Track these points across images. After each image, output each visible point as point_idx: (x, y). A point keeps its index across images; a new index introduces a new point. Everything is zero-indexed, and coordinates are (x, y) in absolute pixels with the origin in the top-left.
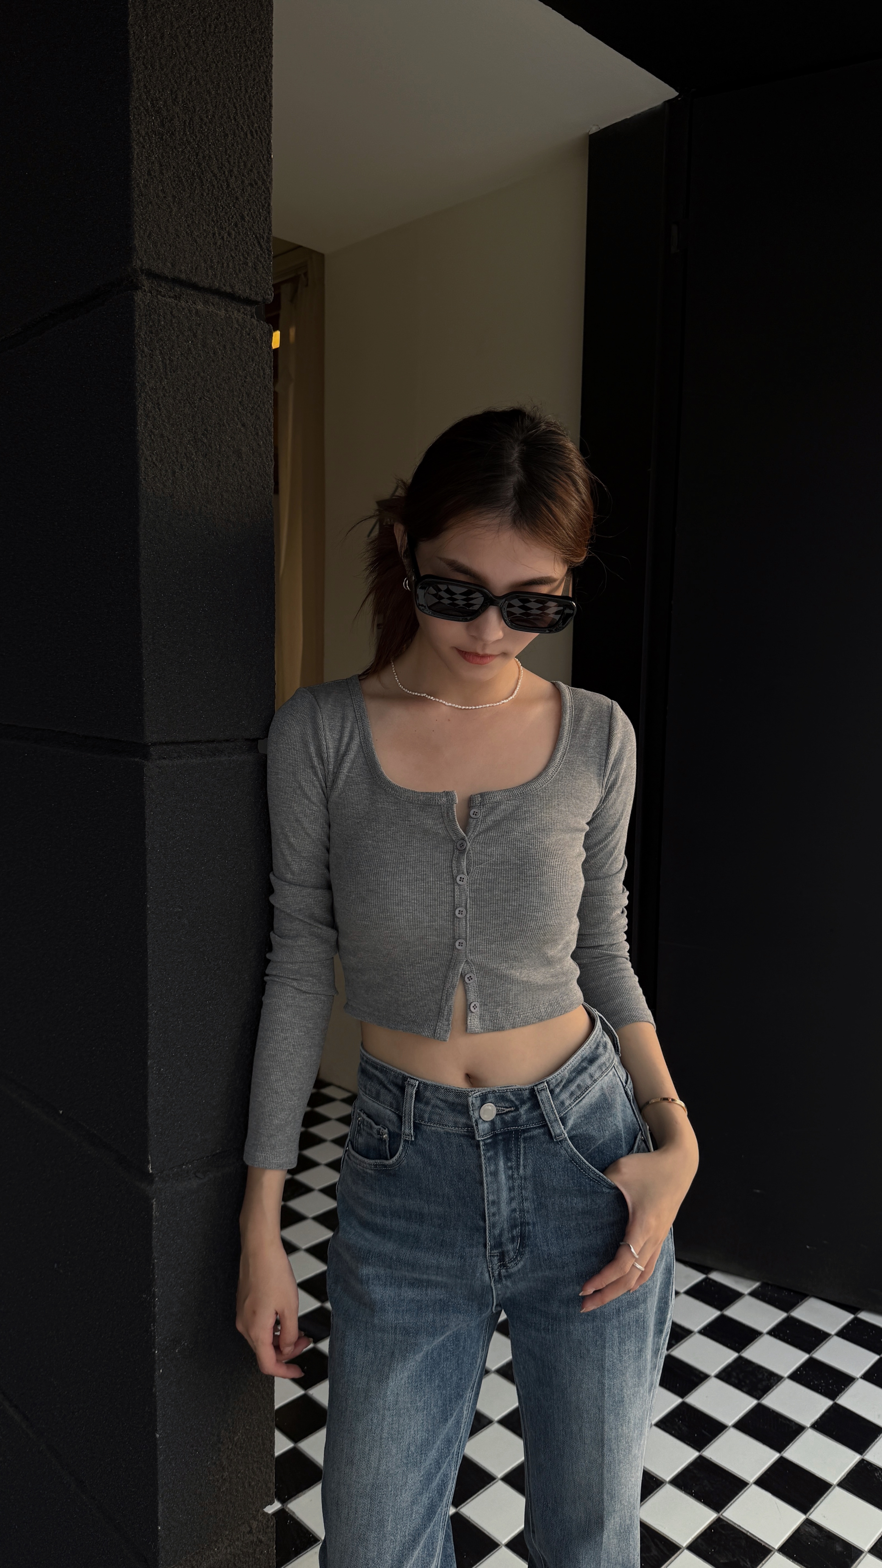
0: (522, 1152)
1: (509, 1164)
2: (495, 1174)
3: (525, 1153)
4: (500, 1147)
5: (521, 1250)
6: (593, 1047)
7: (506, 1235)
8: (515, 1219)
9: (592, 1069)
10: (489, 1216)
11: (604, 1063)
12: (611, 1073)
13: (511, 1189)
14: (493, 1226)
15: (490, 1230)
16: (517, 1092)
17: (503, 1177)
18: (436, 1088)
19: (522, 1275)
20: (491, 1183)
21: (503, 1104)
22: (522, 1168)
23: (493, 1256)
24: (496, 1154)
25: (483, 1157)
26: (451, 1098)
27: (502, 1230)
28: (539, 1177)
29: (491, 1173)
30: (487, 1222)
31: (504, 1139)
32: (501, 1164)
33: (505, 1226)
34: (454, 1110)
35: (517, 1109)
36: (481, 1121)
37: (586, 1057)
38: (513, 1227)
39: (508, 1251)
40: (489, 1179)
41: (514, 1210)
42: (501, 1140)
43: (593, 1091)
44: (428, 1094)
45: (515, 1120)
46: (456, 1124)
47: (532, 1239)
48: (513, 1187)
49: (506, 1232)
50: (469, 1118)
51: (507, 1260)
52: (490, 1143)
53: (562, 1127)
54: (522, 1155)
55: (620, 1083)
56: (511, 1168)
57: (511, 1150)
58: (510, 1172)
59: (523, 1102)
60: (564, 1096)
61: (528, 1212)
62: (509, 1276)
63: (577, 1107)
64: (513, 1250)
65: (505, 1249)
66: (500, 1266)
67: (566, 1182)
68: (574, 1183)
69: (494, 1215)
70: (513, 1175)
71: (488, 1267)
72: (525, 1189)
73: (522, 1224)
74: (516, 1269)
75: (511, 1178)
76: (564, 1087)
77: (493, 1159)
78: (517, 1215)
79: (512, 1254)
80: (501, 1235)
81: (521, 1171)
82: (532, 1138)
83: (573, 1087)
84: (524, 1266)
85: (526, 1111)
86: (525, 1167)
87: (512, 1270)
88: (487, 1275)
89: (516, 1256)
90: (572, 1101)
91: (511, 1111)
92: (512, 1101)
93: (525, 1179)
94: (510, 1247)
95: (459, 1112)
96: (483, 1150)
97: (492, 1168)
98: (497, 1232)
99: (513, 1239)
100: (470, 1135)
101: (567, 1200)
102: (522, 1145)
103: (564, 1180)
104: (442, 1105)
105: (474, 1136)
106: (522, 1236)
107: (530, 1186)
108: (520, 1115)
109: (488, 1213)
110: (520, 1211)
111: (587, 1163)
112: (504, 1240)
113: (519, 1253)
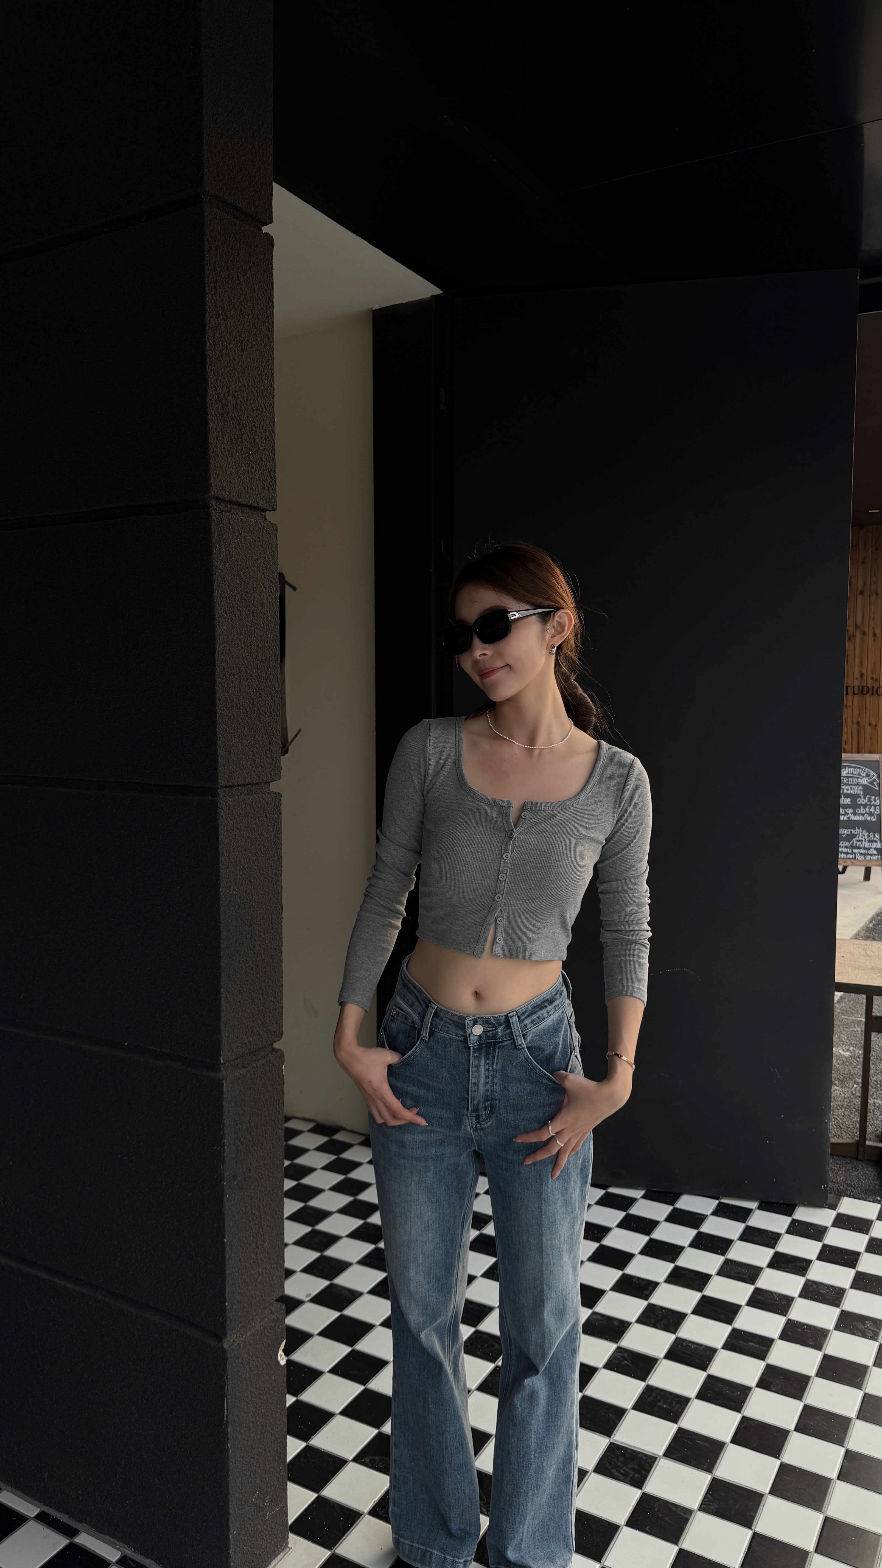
0: (496, 1055)
1: (488, 1062)
2: (478, 1067)
3: (498, 1055)
4: (483, 1051)
5: (490, 1115)
6: (554, 994)
7: (481, 1106)
8: (488, 1096)
9: (550, 1008)
10: (471, 1092)
11: (558, 1005)
12: (561, 1011)
13: (487, 1077)
14: (474, 1098)
15: (471, 1101)
16: (497, 1019)
17: (482, 1069)
18: (447, 1013)
19: (490, 1130)
20: (475, 1072)
21: (487, 1026)
22: (495, 1064)
23: (473, 1116)
24: (480, 1055)
25: (471, 1056)
26: (455, 1019)
27: (479, 1102)
28: (505, 1070)
29: (475, 1066)
30: (470, 1095)
31: (486, 1047)
32: (483, 1061)
33: (481, 1100)
34: (456, 1026)
35: (496, 1029)
36: (472, 1035)
37: (548, 999)
38: (486, 1100)
39: (482, 1115)
40: (474, 1069)
41: (488, 1090)
42: (484, 1047)
43: (548, 1021)
44: (442, 1014)
45: (494, 1036)
46: (457, 1035)
47: (498, 1108)
48: (488, 1075)
49: (481, 1103)
50: (465, 1032)
51: (481, 1120)
52: (477, 1048)
53: (523, 1040)
54: (496, 1057)
55: (566, 1018)
56: (488, 1064)
57: (490, 1053)
58: (487, 1067)
59: (500, 1025)
60: (527, 1021)
61: (496, 1092)
62: (482, 1129)
63: (535, 1029)
64: (485, 1114)
65: (480, 1113)
66: (477, 1122)
67: (521, 1074)
68: (526, 1075)
69: (474, 1091)
70: (489, 1068)
71: (469, 1122)
72: (496, 1077)
73: (492, 1099)
74: (486, 1126)
75: (488, 1070)
76: (528, 1016)
77: (478, 1058)
78: (489, 1093)
79: (484, 1117)
80: (478, 1104)
81: (494, 1066)
82: (504, 1046)
83: (534, 1017)
84: (491, 1125)
85: (502, 1030)
86: (497, 1064)
87: (483, 1126)
88: (469, 1127)
89: (487, 1119)
90: (532, 1025)
91: (492, 1030)
92: (493, 1024)
93: (496, 1072)
94: (483, 1112)
95: (460, 1028)
96: (472, 1052)
97: (477, 1063)
98: (476, 1102)
99: (485, 1108)
100: (465, 1042)
101: (521, 1085)
102: (497, 1051)
103: (520, 1073)
104: (450, 1022)
105: (467, 1042)
106: (491, 1107)
107: (498, 1075)
108: (497, 1033)
109: (471, 1090)
110: (491, 1091)
111: (536, 1063)
112: (480, 1108)
113: (489, 1117)
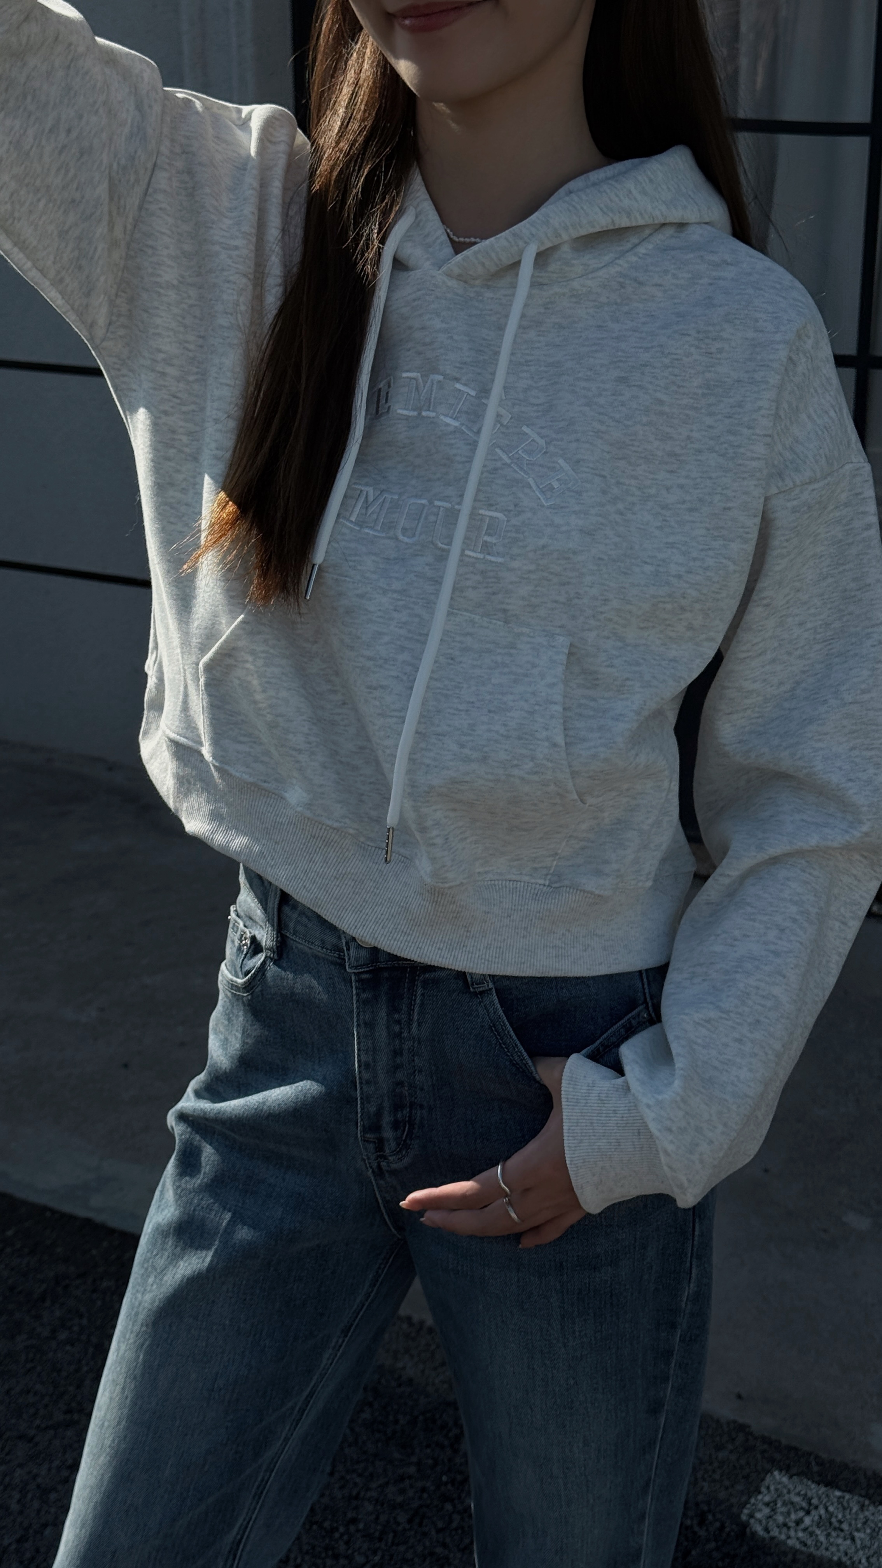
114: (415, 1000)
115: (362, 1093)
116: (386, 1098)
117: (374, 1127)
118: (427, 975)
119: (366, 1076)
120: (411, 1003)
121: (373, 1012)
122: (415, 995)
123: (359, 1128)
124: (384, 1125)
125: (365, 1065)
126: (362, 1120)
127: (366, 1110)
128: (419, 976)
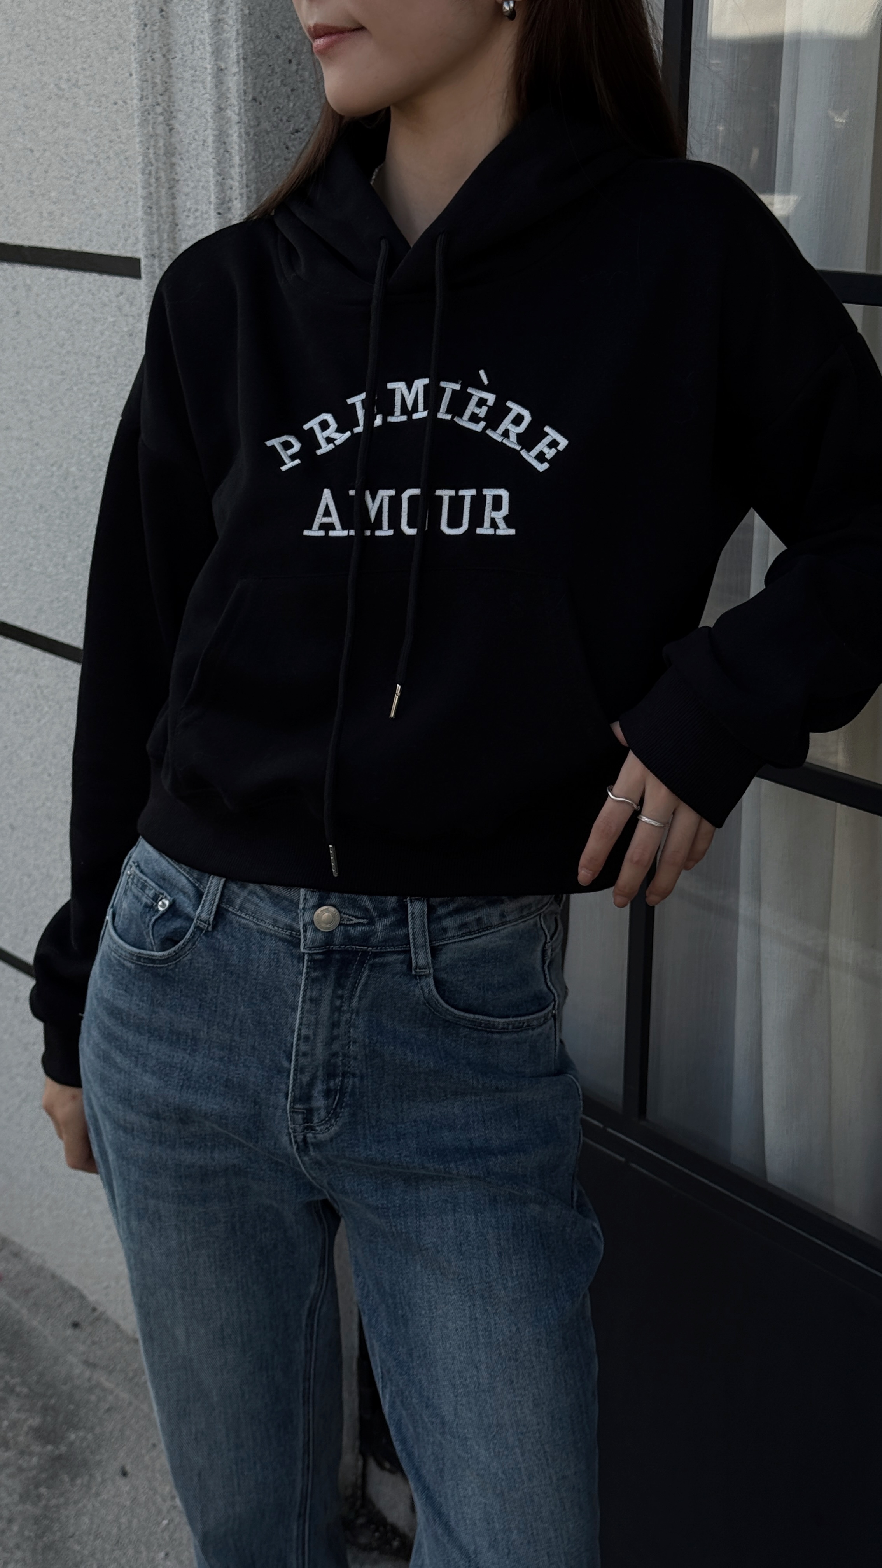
114: (360, 980)
115: (296, 1065)
116: (321, 1068)
117: (304, 1097)
118: (377, 960)
119: (303, 1048)
120: (356, 983)
121: (321, 989)
122: (361, 977)
123: (289, 1099)
124: (316, 1095)
125: (304, 1038)
126: (293, 1090)
127: (299, 1081)
128: (369, 960)
